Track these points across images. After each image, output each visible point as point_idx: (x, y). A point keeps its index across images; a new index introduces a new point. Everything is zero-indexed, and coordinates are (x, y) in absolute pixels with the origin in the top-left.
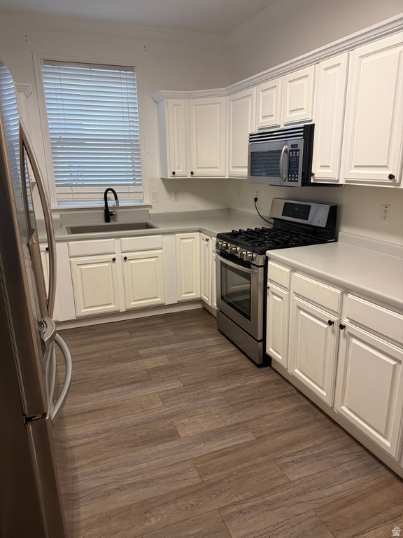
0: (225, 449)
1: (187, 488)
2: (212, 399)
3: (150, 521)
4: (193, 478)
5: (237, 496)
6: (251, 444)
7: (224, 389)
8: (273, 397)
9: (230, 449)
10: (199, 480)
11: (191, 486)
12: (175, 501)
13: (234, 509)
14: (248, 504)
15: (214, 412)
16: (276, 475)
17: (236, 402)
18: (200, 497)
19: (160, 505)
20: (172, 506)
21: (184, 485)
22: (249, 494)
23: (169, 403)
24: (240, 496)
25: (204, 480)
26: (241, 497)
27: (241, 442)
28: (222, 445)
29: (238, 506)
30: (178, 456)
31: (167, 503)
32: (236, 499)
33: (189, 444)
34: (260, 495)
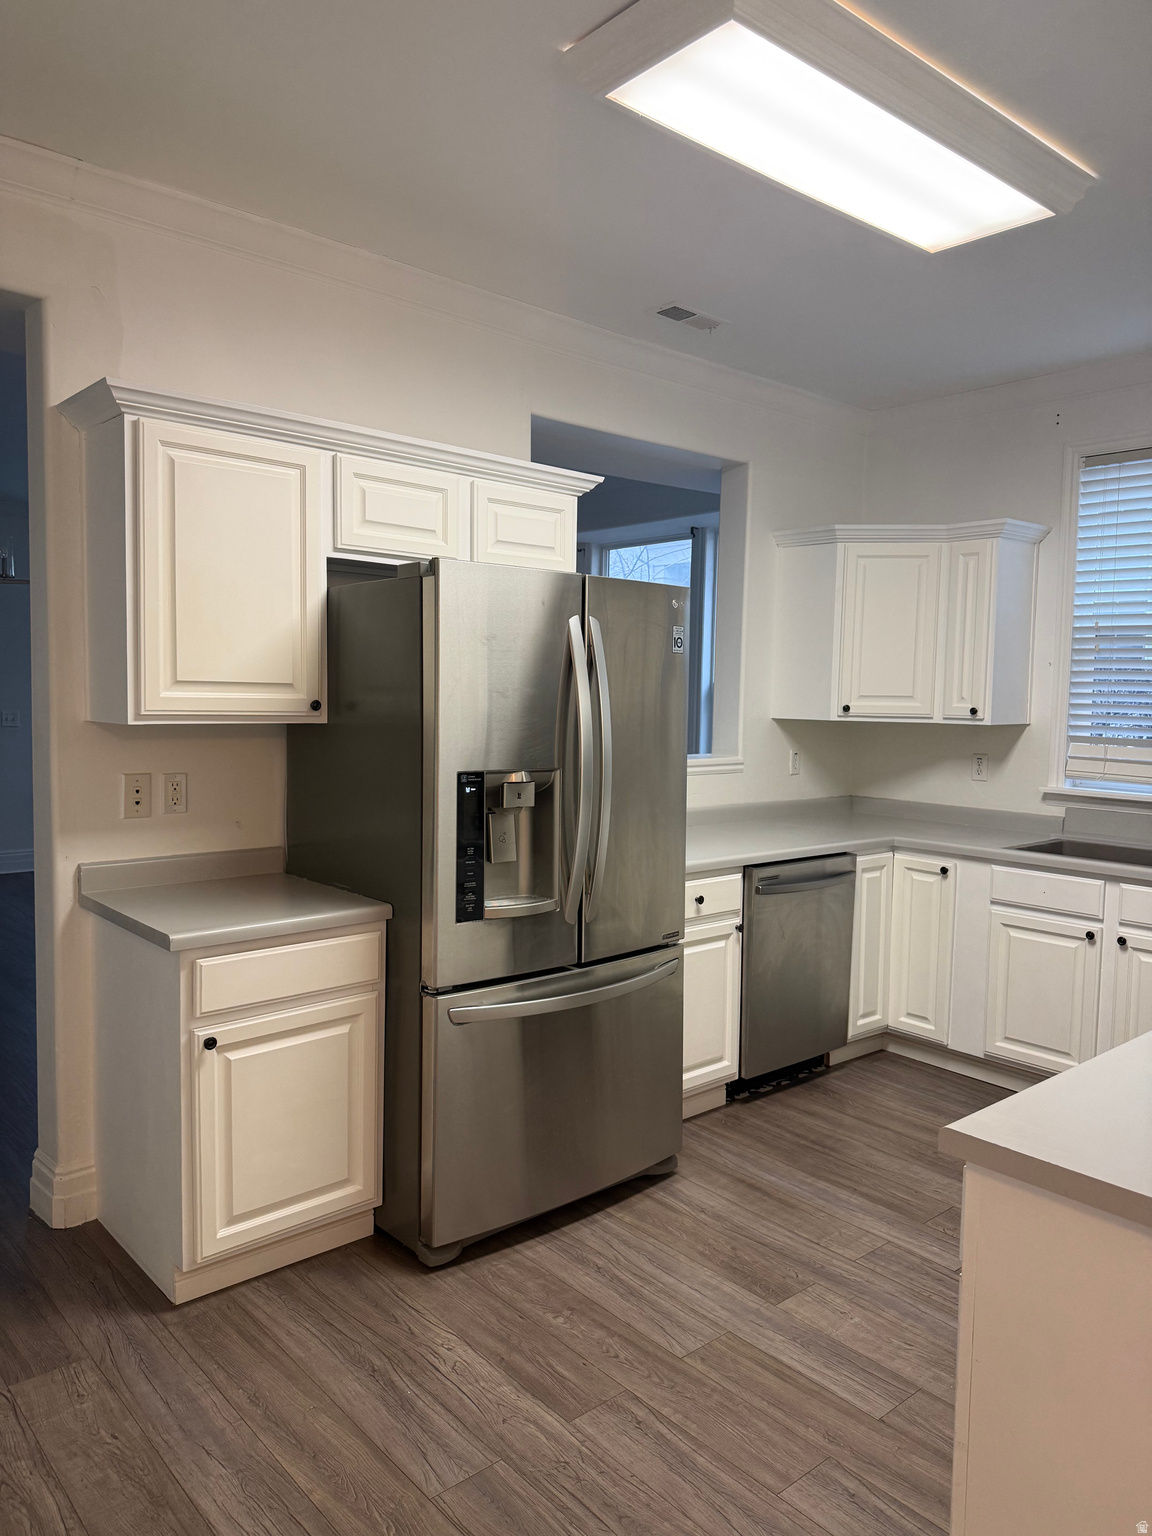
0: (800, 1373)
3: (555, 1318)
4: (681, 1345)
5: (676, 1411)
6: (851, 1412)
9: (802, 1380)
10: (680, 1353)
11: (659, 1346)
12: (612, 1334)
13: (641, 1413)
14: (665, 1431)
16: (779, 1466)
18: (641, 1363)
19: (594, 1320)
20: (599, 1334)
22: (692, 1428)
23: (871, 1266)
24: (679, 1416)
25: (686, 1359)
26: (676, 1418)
27: (844, 1395)
28: (808, 1367)
29: (652, 1417)
30: (725, 1313)
31: (602, 1326)
32: (665, 1411)
34: (702, 1446)
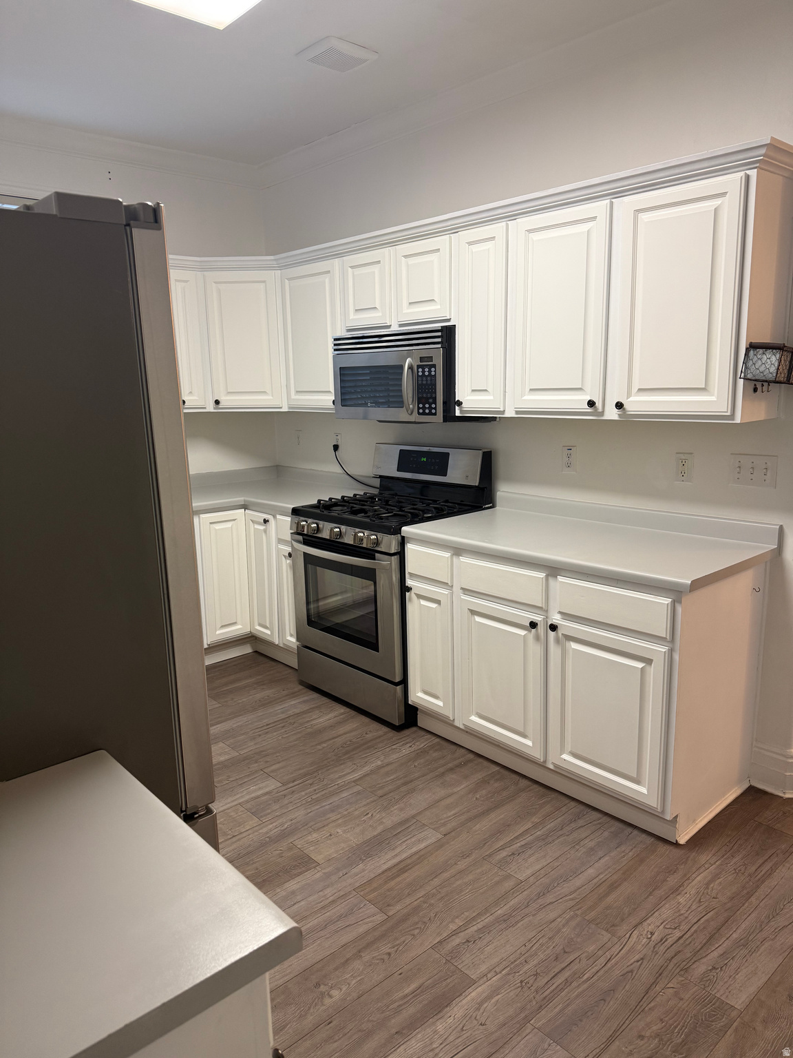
0: (401, 862)
1: (367, 933)
2: (344, 794)
3: (331, 997)
4: (371, 917)
5: (453, 921)
6: (439, 845)
7: (356, 775)
8: (441, 770)
9: (409, 861)
10: (380, 917)
11: (374, 929)
12: (358, 955)
13: (457, 940)
14: (475, 928)
15: (357, 813)
16: (497, 879)
17: (386, 789)
18: (396, 939)
19: (336, 969)
20: (357, 965)
21: (362, 929)
22: (469, 914)
23: (270, 817)
24: (457, 920)
25: (390, 914)
26: (459, 922)
27: (422, 846)
28: (394, 857)
29: (462, 934)
30: (328, 891)
31: (346, 963)
32: (453, 927)
33: (338, 870)
34: (486, 910)
